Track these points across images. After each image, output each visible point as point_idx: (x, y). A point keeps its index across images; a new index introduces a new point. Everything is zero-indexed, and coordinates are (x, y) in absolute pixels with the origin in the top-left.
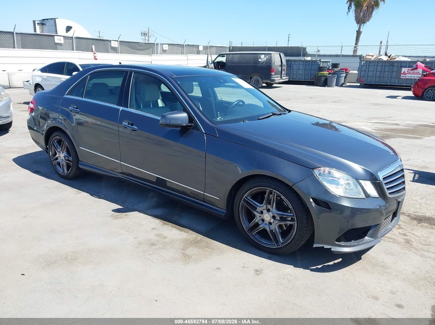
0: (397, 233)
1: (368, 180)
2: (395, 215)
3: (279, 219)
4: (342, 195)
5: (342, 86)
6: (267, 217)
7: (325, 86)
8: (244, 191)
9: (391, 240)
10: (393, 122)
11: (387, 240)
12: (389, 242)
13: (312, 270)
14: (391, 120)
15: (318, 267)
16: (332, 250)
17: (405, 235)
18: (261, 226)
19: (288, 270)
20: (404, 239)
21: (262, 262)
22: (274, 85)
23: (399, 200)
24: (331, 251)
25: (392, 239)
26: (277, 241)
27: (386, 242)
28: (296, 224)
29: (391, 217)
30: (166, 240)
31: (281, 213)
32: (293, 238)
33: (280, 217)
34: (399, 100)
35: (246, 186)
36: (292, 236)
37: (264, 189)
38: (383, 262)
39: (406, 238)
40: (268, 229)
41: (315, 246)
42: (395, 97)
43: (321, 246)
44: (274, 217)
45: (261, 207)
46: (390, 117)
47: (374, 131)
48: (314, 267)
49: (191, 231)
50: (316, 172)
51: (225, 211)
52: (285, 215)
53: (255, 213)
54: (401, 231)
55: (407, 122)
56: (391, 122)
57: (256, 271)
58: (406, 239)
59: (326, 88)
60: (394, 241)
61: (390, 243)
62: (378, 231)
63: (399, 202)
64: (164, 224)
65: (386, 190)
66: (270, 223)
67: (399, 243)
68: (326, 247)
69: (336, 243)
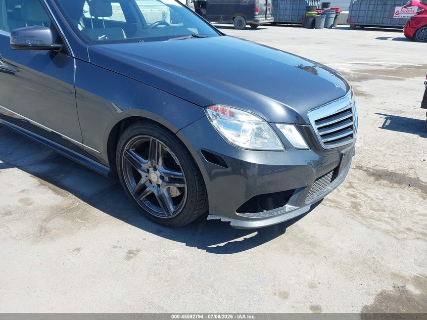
0: (345, 195)
1: (291, 124)
2: (336, 172)
3: (168, 180)
4: (247, 146)
5: (331, 28)
6: (154, 177)
7: (312, 28)
8: (124, 142)
9: (334, 204)
10: (376, 63)
11: (329, 203)
12: (330, 206)
13: (210, 250)
14: (374, 61)
15: (219, 245)
16: (231, 224)
17: (354, 196)
18: (147, 190)
19: (177, 249)
20: (352, 202)
21: (145, 239)
22: (259, 27)
23: (343, 152)
24: (230, 226)
25: (335, 202)
26: (168, 211)
27: (325, 207)
28: (186, 187)
29: (330, 175)
30: (31, 207)
31: (169, 172)
32: (184, 207)
33: (169, 178)
34: (389, 41)
35: (126, 135)
36: (183, 203)
37: (145, 138)
38: (312, 237)
39: (354, 200)
40: (156, 194)
41: (209, 218)
42: (385, 38)
43: (218, 218)
44: (162, 178)
45: (146, 164)
46: (375, 58)
47: (352, 72)
48: (214, 246)
49: (71, 195)
50: (210, 112)
51: (108, 169)
52: (173, 175)
53: (140, 171)
54: (351, 191)
55: (391, 63)
56: (373, 63)
57: (130, 252)
58: (353, 203)
59: (314, 30)
60: (338, 205)
61: (331, 209)
62: (306, 196)
63: (342, 155)
64: (42, 184)
65: (319, 138)
66: (159, 186)
67: (343, 209)
68: (224, 220)
69: (237, 214)
